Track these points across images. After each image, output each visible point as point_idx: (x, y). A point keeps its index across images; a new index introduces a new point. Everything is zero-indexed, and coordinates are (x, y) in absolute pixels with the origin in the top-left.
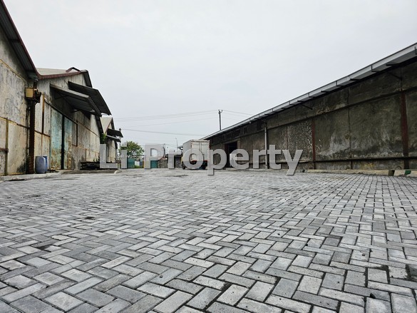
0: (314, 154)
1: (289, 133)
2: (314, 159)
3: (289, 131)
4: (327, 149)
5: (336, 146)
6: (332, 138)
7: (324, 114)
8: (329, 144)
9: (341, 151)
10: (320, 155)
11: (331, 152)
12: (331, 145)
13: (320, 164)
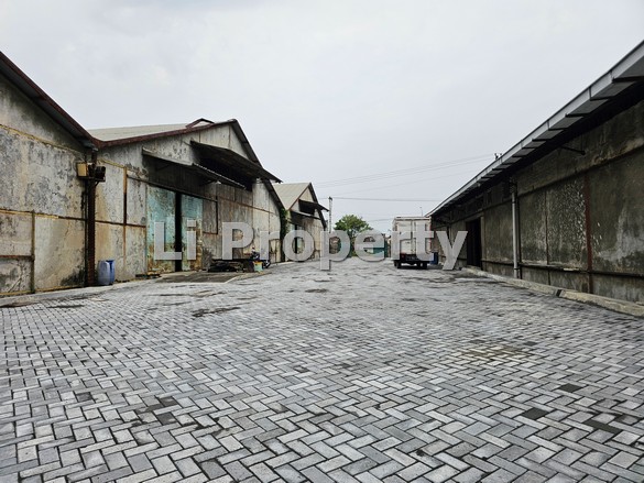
0: (588, 256)
1: (548, 205)
2: (590, 267)
3: (549, 201)
4: (611, 245)
5: (628, 239)
6: (621, 221)
7: (606, 163)
8: (615, 235)
9: (637, 253)
10: (599, 259)
11: (619, 255)
12: (619, 236)
13: (600, 279)
